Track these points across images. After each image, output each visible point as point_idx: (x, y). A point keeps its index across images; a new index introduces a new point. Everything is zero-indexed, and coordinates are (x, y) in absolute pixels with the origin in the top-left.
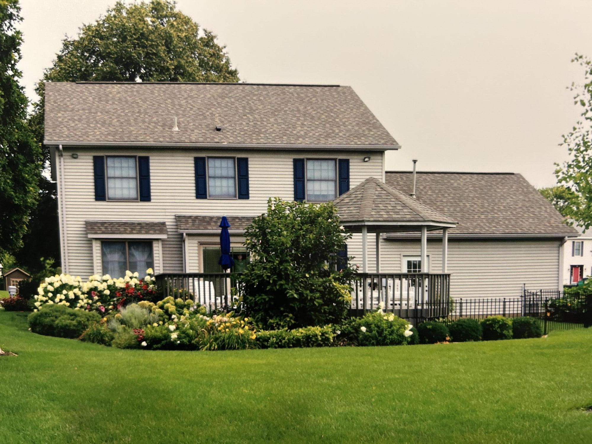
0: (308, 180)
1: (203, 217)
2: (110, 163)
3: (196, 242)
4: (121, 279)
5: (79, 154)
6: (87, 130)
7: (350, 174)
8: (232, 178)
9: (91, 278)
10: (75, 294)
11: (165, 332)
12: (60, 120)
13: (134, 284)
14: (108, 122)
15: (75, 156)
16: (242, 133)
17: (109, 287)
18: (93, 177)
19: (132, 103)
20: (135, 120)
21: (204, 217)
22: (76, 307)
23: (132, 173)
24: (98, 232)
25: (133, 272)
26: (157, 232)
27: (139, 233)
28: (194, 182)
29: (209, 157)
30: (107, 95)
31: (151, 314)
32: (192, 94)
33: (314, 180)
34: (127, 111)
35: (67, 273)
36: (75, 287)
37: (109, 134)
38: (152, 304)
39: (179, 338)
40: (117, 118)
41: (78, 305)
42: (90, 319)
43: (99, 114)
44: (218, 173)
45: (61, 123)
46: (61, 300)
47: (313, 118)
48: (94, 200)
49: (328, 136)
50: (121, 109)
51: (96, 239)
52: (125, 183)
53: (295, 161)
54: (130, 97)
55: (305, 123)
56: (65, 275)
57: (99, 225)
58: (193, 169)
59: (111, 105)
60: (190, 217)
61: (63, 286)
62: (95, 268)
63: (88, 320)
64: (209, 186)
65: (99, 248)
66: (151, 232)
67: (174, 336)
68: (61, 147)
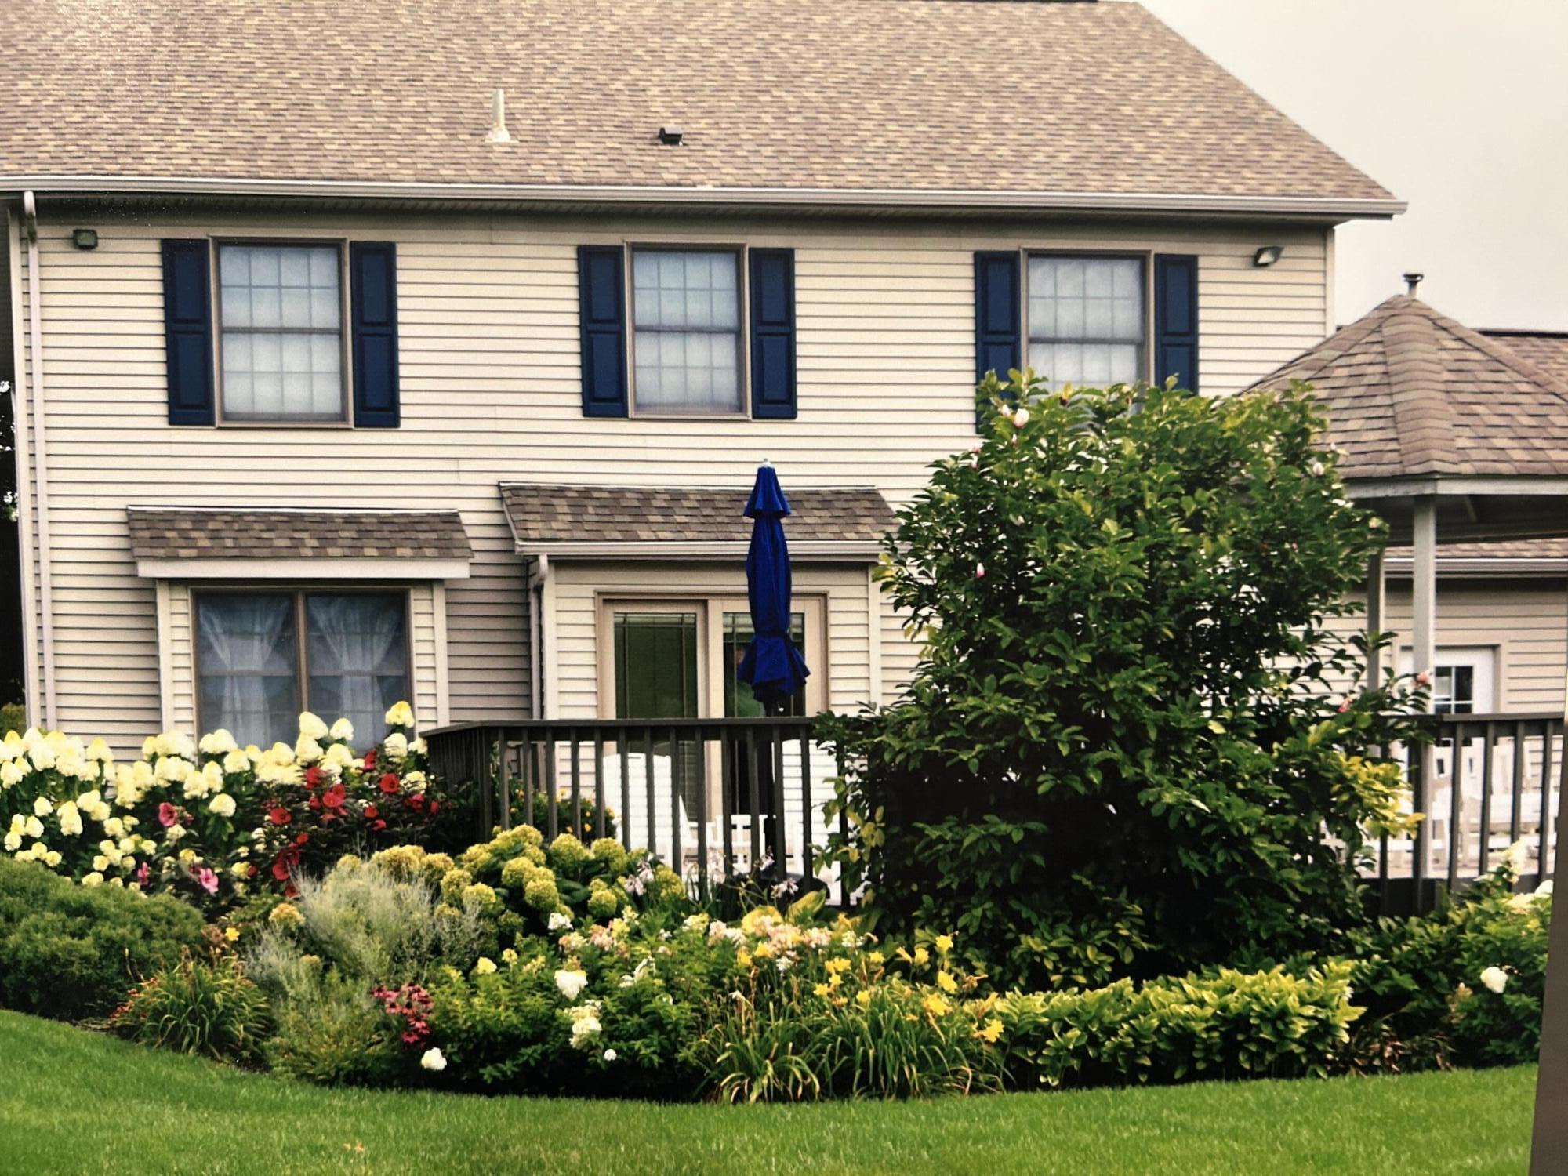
0: (1033, 341)
1: (611, 491)
2: (232, 268)
3: (589, 591)
4: (281, 749)
5: (101, 231)
6: (134, 135)
7: (1202, 315)
8: (727, 331)
9: (149, 746)
10: (83, 813)
11: (536, 1002)
12: (26, 101)
13: (338, 770)
14: (218, 108)
15: (85, 239)
16: (768, 151)
17: (231, 783)
18: (160, 329)
19: (314, 46)
20: (333, 103)
21: (618, 493)
22: (89, 870)
23: (324, 311)
24: (183, 552)
25: (329, 721)
26: (428, 552)
27: (354, 554)
28: (575, 347)
29: (637, 248)
30: (210, 19)
31: (442, 907)
32: (546, 23)
33: (1054, 341)
34: (295, 74)
35: (51, 723)
36: (86, 787)
37: (226, 152)
38: (439, 858)
39: (612, 1030)
40: (254, 95)
41: (99, 863)
42: (156, 930)
43: (180, 80)
44: (672, 311)
45: (30, 111)
46: (27, 842)
47: (1029, 100)
48: (163, 423)
49: (1108, 163)
50: (270, 65)
51: (173, 583)
52: (294, 355)
53: (983, 263)
54: (303, 27)
55: (1007, 118)
56: (45, 733)
57: (188, 525)
58: (574, 293)
59: (226, 50)
60: (560, 491)
61: (39, 781)
62: (167, 702)
63: (147, 935)
64: (634, 367)
65: (186, 621)
66: (400, 552)
67: (585, 1022)
68: (29, 200)
